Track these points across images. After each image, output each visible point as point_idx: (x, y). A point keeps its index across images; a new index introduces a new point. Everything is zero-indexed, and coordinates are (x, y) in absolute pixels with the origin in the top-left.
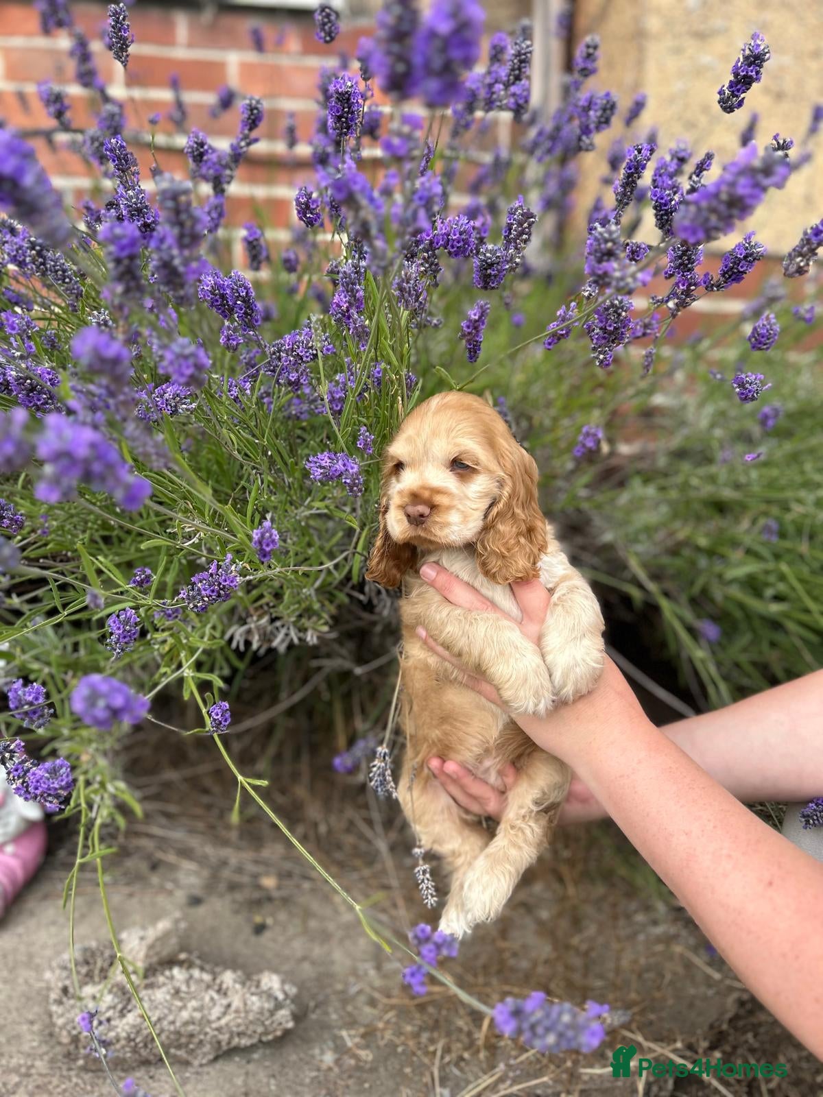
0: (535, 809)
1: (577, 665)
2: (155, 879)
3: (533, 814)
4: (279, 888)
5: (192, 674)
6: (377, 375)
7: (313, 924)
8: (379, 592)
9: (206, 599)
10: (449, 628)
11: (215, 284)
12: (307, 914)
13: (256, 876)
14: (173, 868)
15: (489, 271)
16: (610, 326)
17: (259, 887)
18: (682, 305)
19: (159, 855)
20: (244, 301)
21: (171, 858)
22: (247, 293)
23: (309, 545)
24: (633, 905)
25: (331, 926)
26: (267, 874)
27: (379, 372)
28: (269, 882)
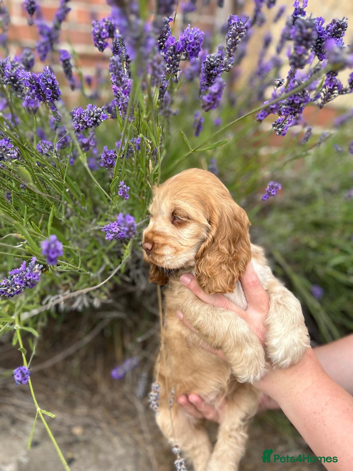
0: (243, 424)
1: (295, 345)
2: (13, 430)
3: (242, 427)
4: (84, 434)
5: (19, 328)
6: (137, 142)
7: (101, 457)
8: (138, 276)
9: (18, 287)
10: (200, 318)
11: (33, 77)
12: (99, 450)
13: (70, 427)
14: (24, 423)
15: (211, 71)
16: (297, 100)
17: (72, 434)
18: (327, 98)
19: (17, 416)
20: (51, 88)
21: (23, 417)
22: (53, 83)
23: (95, 248)
24: (276, 440)
25: (111, 458)
26: (76, 425)
27: (139, 141)
28: (78, 431)
